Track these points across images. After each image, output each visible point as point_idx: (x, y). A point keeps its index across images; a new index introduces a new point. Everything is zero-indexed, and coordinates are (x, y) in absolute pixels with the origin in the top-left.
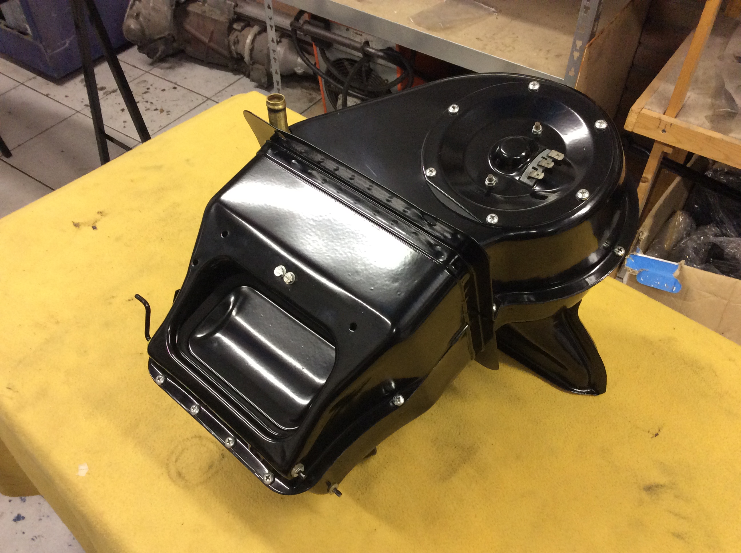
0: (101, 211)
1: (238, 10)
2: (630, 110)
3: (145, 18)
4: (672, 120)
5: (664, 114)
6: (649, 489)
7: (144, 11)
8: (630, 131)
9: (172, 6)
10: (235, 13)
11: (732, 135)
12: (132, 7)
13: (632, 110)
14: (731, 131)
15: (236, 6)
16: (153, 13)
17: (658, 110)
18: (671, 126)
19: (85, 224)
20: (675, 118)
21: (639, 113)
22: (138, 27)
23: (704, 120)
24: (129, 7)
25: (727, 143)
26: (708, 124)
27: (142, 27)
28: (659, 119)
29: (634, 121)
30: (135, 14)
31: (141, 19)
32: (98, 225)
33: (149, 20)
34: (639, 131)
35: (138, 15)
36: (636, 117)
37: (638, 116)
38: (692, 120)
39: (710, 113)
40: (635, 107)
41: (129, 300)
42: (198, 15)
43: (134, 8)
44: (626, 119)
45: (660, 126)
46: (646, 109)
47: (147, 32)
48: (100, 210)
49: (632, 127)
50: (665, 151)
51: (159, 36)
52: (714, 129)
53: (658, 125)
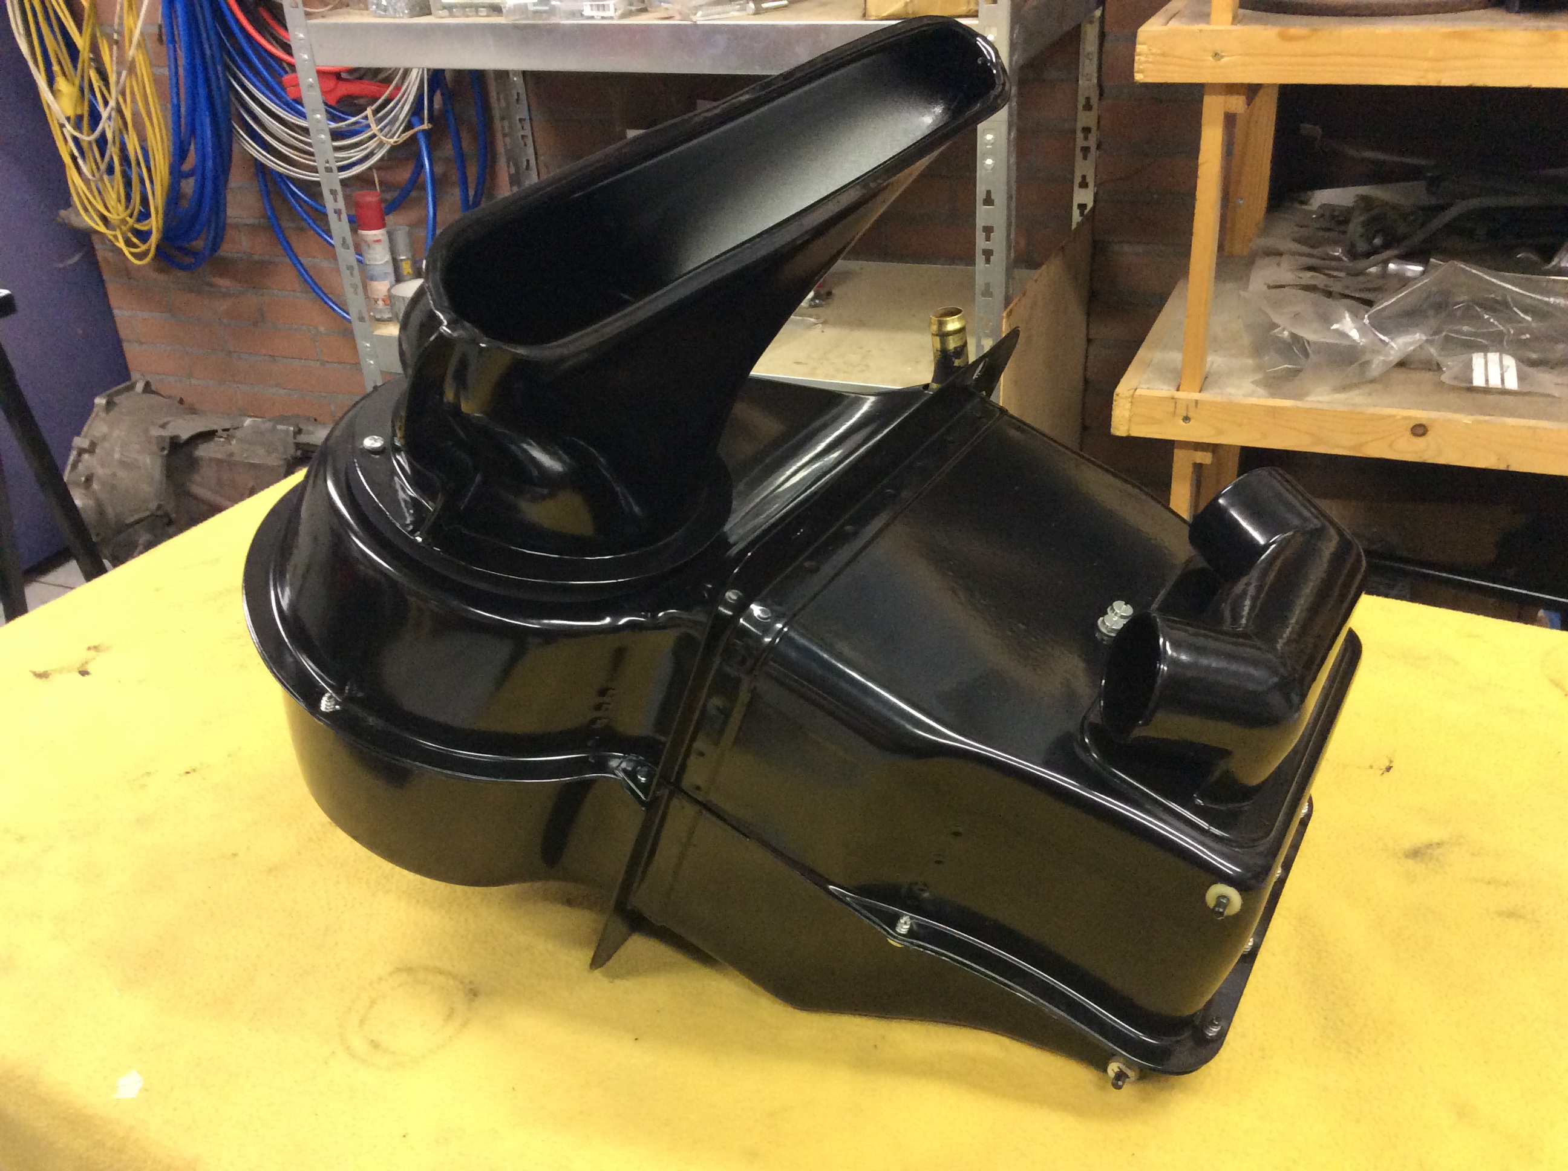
0: (96, 644)
1: (303, 439)
2: (1115, 395)
3: (103, 484)
4: (1196, 396)
5: (1178, 390)
6: (1415, 853)
7: (100, 471)
8: (1124, 434)
9: (163, 449)
10: (298, 446)
11: (1309, 398)
12: (75, 466)
13: (1117, 395)
14: (1307, 394)
15: (299, 431)
16: (122, 474)
17: (1165, 387)
18: (1196, 406)
19: (61, 671)
20: (1200, 391)
21: (1133, 396)
22: (91, 503)
23: (1252, 387)
24: (69, 468)
25: (1308, 411)
26: (1261, 391)
27: (99, 503)
28: (1173, 398)
29: (1127, 414)
30: (83, 479)
31: (95, 486)
32: (90, 668)
33: (114, 487)
34: (1141, 431)
35: (89, 480)
36: (1128, 405)
37: (1131, 402)
38: (1231, 390)
39: (1259, 376)
40: (1123, 389)
41: (188, 773)
42: (219, 462)
43: (80, 466)
44: (1111, 415)
45: (1178, 411)
46: (1142, 388)
47: (110, 512)
48: (92, 644)
49: (1126, 428)
50: (1198, 462)
51: (136, 517)
52: (1273, 395)
53: (1171, 409)
